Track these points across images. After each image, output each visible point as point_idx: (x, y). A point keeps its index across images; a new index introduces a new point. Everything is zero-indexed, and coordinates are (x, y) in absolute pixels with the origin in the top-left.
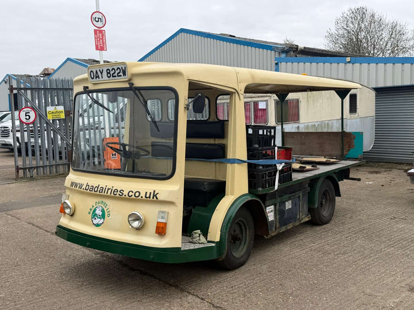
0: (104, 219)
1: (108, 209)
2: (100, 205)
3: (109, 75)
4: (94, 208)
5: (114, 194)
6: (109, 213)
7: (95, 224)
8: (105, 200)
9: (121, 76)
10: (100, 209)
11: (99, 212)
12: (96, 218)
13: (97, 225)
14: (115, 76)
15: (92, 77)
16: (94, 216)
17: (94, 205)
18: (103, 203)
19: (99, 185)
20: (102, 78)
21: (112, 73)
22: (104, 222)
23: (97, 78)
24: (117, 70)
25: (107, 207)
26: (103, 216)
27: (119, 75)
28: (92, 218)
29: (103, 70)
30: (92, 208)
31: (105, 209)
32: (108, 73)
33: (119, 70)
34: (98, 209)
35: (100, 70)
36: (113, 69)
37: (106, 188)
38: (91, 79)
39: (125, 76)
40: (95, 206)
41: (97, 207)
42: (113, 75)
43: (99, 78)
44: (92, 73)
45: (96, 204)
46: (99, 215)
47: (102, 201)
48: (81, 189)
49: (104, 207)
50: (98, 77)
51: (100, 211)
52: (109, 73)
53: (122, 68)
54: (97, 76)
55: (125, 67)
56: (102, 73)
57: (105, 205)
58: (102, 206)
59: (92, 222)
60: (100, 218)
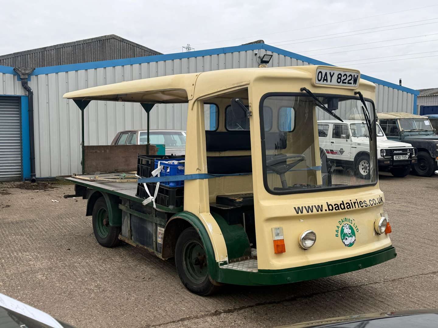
0: (355, 236)
1: (355, 224)
2: (345, 223)
3: (339, 80)
4: (340, 229)
5: (361, 206)
6: (357, 228)
7: (348, 245)
8: (348, 217)
9: (351, 83)
10: (347, 227)
11: (347, 231)
12: (347, 238)
13: (351, 245)
14: (345, 83)
15: (320, 79)
16: (344, 236)
17: (339, 225)
18: (347, 220)
19: (343, 201)
20: (331, 82)
21: (343, 78)
22: (356, 239)
23: (324, 81)
24: (349, 77)
25: (353, 222)
26: (353, 234)
27: (349, 82)
28: (342, 240)
29: (334, 73)
30: (337, 229)
31: (352, 225)
32: (338, 78)
33: (350, 77)
34: (346, 228)
35: (330, 73)
36: (345, 75)
37: (351, 203)
38: (318, 81)
39: (356, 84)
40: (341, 227)
41: (343, 226)
42: (344, 81)
43: (327, 82)
44: (320, 74)
45: (340, 223)
46: (349, 234)
47: (345, 218)
48: (321, 211)
49: (350, 224)
50: (327, 80)
51: (349, 229)
52: (340, 78)
53: (354, 75)
54: (325, 78)
55: (358, 76)
56: (331, 76)
57: (350, 222)
58: (348, 223)
59: (343, 244)
60: (351, 236)
